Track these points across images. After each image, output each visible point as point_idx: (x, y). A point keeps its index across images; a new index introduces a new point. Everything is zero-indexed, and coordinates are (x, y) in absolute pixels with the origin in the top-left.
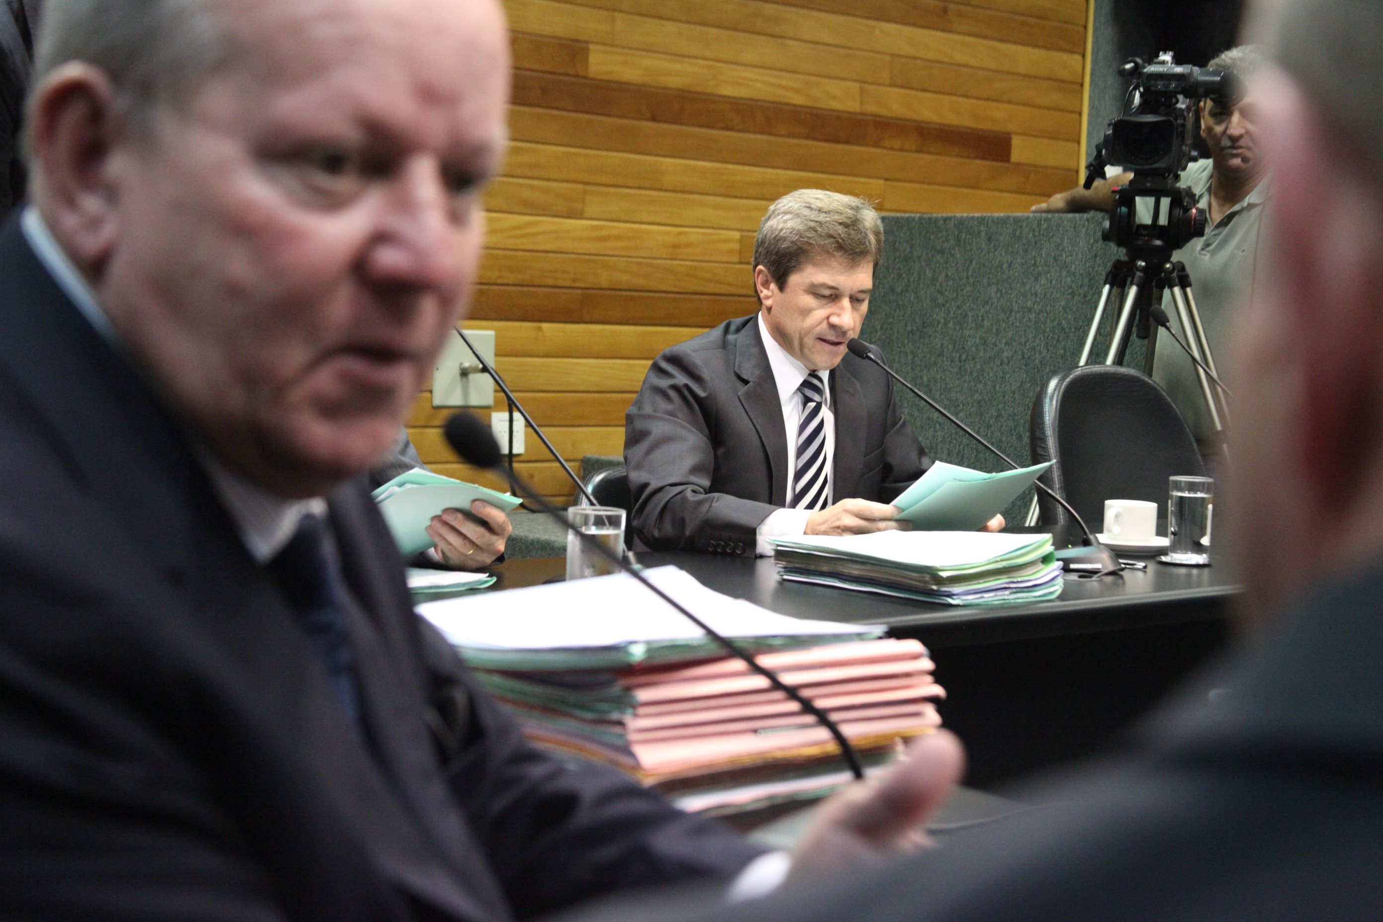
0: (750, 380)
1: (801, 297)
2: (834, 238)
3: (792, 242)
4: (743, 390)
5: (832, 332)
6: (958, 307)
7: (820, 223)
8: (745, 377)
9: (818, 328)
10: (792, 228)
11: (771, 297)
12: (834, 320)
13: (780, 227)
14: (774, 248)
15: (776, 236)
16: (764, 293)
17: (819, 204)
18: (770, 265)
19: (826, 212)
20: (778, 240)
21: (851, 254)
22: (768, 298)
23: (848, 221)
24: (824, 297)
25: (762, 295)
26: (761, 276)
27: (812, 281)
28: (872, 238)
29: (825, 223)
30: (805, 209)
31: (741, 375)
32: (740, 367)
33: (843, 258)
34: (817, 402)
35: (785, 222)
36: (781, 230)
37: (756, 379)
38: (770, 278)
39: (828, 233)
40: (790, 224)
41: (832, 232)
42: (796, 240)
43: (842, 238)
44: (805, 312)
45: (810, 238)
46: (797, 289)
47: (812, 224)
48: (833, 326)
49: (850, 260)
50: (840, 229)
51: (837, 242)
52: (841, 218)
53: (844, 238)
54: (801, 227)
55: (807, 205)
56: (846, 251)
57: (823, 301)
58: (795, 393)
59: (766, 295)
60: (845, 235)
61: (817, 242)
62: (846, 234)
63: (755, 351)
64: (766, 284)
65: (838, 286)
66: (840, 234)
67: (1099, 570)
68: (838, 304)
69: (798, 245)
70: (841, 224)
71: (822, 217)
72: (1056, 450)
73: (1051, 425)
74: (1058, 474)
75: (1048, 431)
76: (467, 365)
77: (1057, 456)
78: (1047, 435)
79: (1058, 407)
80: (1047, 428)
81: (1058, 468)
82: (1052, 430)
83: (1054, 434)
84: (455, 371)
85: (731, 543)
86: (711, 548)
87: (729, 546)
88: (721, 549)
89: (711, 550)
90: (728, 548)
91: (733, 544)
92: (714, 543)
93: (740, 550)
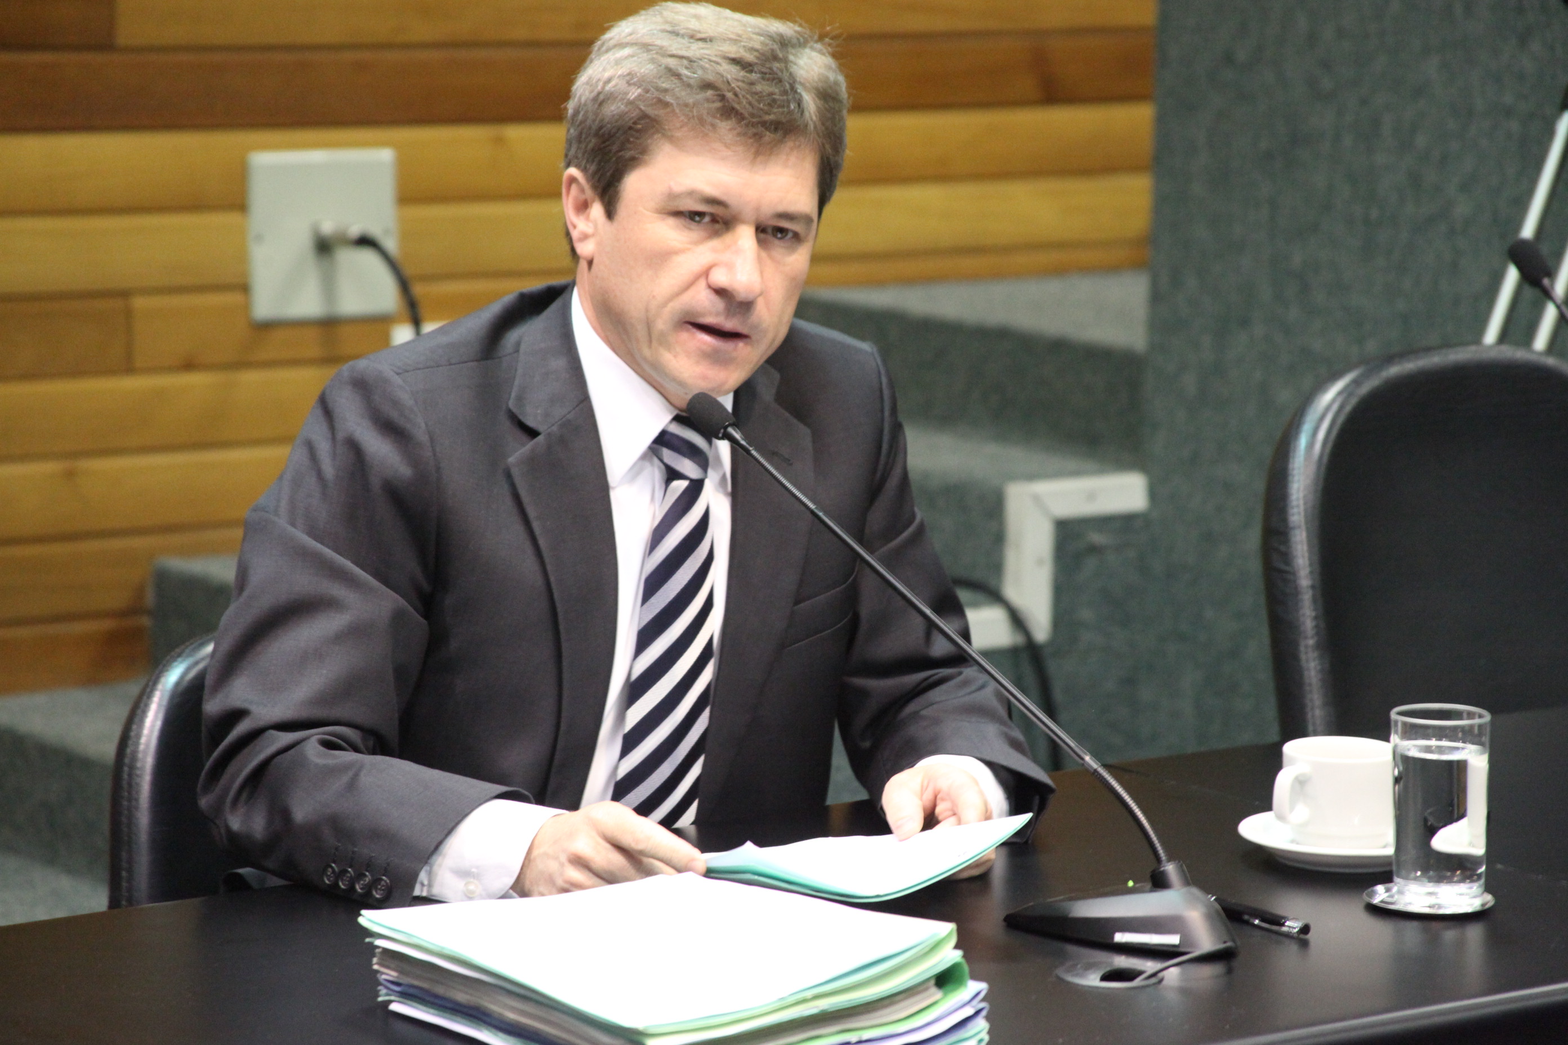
0: (541, 428)
1: (650, 225)
2: (716, 89)
3: (631, 103)
4: (521, 448)
5: (719, 306)
7: (690, 60)
8: (530, 422)
9: (688, 298)
10: (629, 74)
11: (593, 235)
12: (722, 276)
13: (606, 74)
14: (594, 121)
15: (599, 93)
16: (580, 225)
17: (694, 25)
18: (588, 161)
19: (703, 40)
20: (602, 103)
21: (753, 125)
22: (585, 237)
25: (575, 234)
26: (571, 189)
28: (810, 104)
30: (663, 36)
31: (521, 417)
32: (520, 399)
33: (735, 132)
34: (692, 480)
36: (608, 80)
37: (555, 428)
38: (589, 193)
39: (702, 80)
40: (626, 67)
41: (710, 77)
42: (636, 97)
43: (732, 90)
45: (666, 91)
46: (641, 209)
47: (672, 62)
48: (719, 292)
49: (750, 138)
50: (731, 72)
51: (722, 98)
52: (737, 50)
53: (737, 89)
55: (668, 27)
56: (740, 117)
57: (699, 232)
58: (644, 457)
59: (581, 233)
60: (740, 84)
61: (678, 98)
62: (743, 81)
63: (559, 363)
64: (582, 207)
65: (725, 197)
66: (728, 82)
67: (1178, 950)
68: (729, 239)
69: (640, 109)
71: (695, 50)
72: (1310, 559)
73: (1301, 502)
74: (1313, 614)
75: (1293, 515)
76: (328, 227)
77: (1311, 572)
78: (1291, 525)
79: (1325, 459)
80: (1293, 508)
81: (1314, 600)
82: (1302, 514)
83: (1307, 523)
84: (302, 241)
85: (367, 873)
86: (328, 880)
87: (363, 880)
88: (347, 883)
89: (327, 882)
90: (359, 883)
91: (372, 875)
92: (336, 869)
93: (382, 892)
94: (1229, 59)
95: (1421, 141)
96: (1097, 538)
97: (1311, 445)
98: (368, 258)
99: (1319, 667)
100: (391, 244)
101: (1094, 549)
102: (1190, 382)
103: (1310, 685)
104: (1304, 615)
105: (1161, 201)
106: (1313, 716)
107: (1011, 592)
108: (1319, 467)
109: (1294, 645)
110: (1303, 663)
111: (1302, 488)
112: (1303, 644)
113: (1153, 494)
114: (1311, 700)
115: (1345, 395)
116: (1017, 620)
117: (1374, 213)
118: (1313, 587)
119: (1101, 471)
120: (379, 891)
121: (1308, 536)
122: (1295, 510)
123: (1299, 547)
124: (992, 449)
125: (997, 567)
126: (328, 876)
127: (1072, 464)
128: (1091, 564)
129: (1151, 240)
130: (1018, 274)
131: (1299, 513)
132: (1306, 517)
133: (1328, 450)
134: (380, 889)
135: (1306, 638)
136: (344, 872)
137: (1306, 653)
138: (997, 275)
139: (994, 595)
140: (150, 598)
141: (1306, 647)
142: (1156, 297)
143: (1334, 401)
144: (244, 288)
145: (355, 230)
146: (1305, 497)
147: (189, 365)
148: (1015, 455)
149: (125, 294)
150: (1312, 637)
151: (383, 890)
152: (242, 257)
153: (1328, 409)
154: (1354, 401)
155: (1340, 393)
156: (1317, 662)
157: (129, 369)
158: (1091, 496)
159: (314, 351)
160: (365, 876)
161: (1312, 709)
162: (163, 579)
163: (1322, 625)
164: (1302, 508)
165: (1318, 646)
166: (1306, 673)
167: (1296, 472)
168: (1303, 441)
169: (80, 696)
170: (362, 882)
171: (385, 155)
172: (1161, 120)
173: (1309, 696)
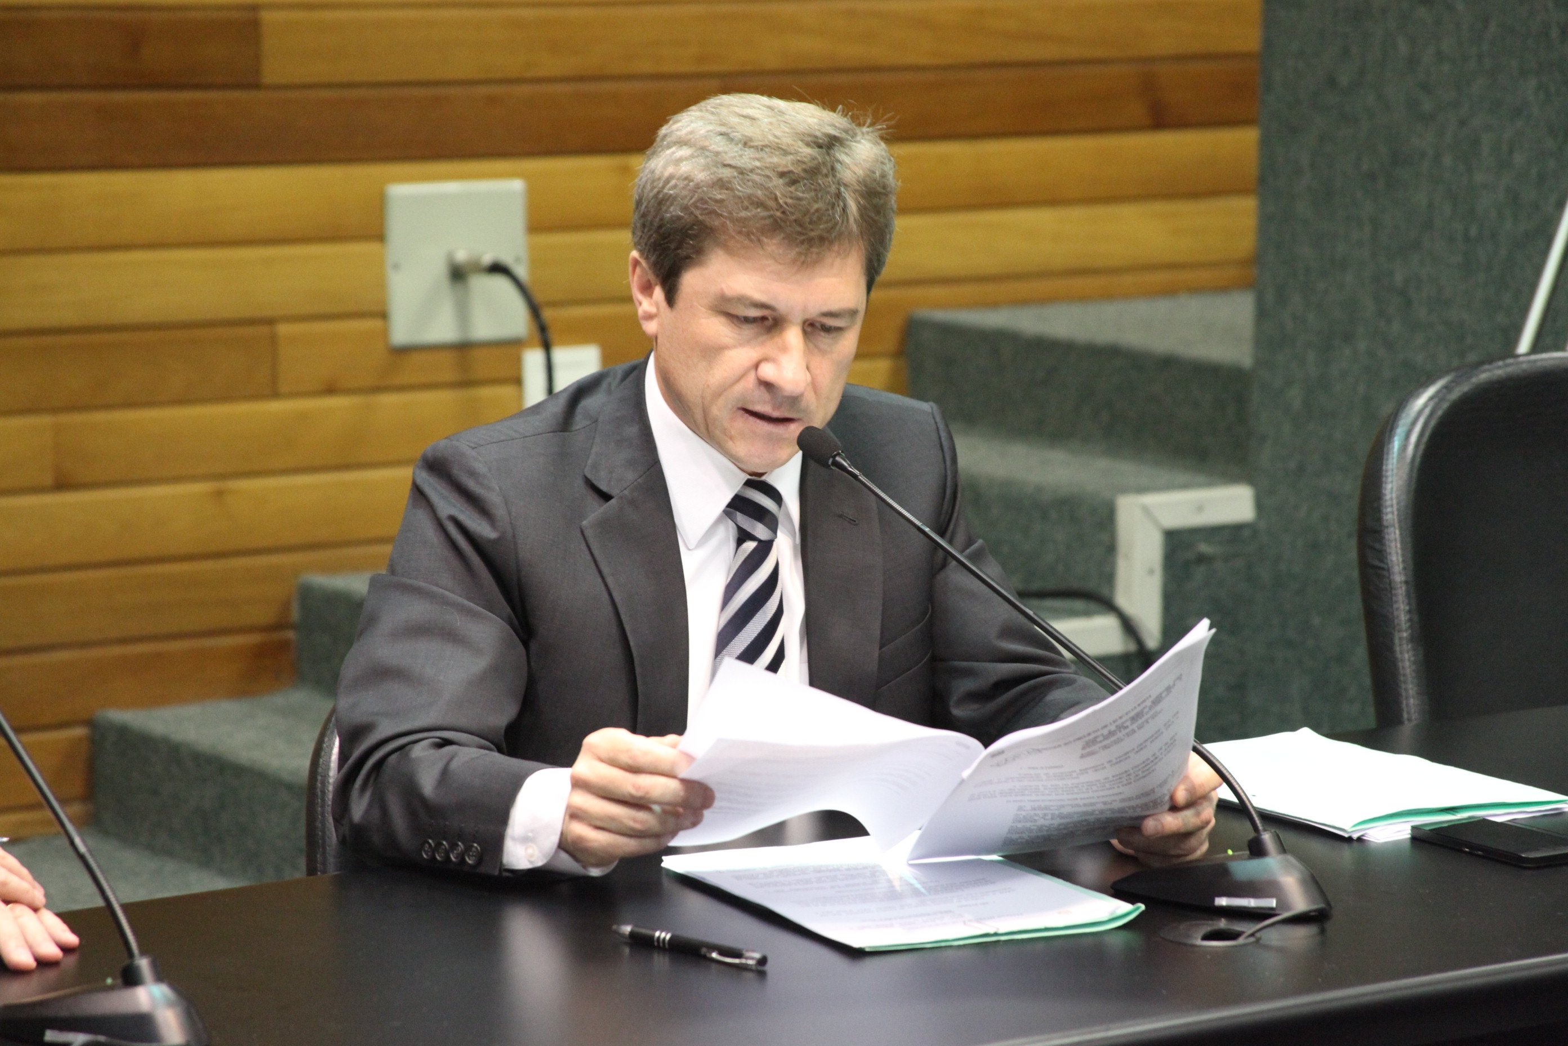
0: (614, 492)
1: (703, 321)
2: (765, 207)
4: (596, 511)
5: (766, 396)
6: (1462, 123)
7: (742, 172)
8: (603, 487)
9: (738, 388)
10: (687, 179)
11: (654, 315)
12: (767, 371)
13: (666, 174)
16: (643, 307)
17: (747, 130)
18: (650, 252)
19: (756, 148)
20: (662, 200)
22: (650, 317)
23: (797, 170)
24: (747, 320)
25: (640, 312)
26: (638, 270)
27: (722, 289)
28: (852, 204)
29: (752, 171)
30: (719, 138)
31: (596, 483)
32: (595, 467)
33: (782, 248)
35: (678, 161)
36: (667, 181)
37: (626, 492)
38: (652, 278)
40: (685, 168)
42: (691, 204)
43: (780, 208)
44: (711, 352)
45: (718, 202)
46: (695, 304)
47: (726, 173)
48: (768, 386)
50: (779, 188)
51: (771, 215)
52: (785, 163)
53: (785, 207)
54: (701, 176)
55: (723, 129)
56: (788, 235)
57: (748, 331)
58: (720, 519)
59: (645, 312)
60: (787, 200)
62: (790, 198)
63: (632, 430)
64: (647, 289)
65: (772, 303)
66: (776, 199)
67: (1273, 912)
68: (778, 340)
69: (695, 216)
70: (782, 175)
71: (746, 160)
72: (1403, 555)
73: (1395, 502)
74: (1407, 608)
75: (1387, 514)
76: (461, 256)
77: (1405, 569)
78: (1385, 523)
79: (1418, 460)
80: (1386, 507)
81: (1408, 595)
82: (1396, 513)
83: (1400, 522)
84: (439, 270)
85: (460, 843)
86: (427, 855)
87: (456, 850)
88: (443, 854)
89: (425, 856)
90: (453, 852)
91: (464, 845)
92: (433, 845)
93: (474, 858)
94: (1332, 82)
95: (1519, 159)
96: (1204, 548)
97: (1404, 448)
98: (500, 284)
99: (1412, 659)
100: (521, 271)
101: (1202, 559)
102: (1295, 395)
103: (1404, 675)
104: (1398, 609)
105: (1266, 220)
106: (1407, 705)
107: (1122, 600)
108: (1411, 470)
109: (1389, 637)
110: (1398, 655)
111: (1395, 489)
112: (1397, 637)
113: (1260, 505)
114: (1406, 690)
115: (1436, 400)
116: (1129, 627)
117: (1474, 231)
118: (1406, 582)
119: (1210, 485)
120: (471, 858)
121: (1401, 534)
122: (1389, 510)
123: (1393, 544)
124: (1103, 463)
125: (1109, 578)
126: (425, 851)
127: (1181, 477)
128: (1200, 573)
129: (1257, 259)
130: (1127, 295)
131: (1393, 513)
132: (1399, 515)
133: (1420, 452)
134: (473, 856)
135: (1400, 631)
136: (439, 844)
137: (1400, 645)
138: (1108, 296)
139: (1107, 605)
140: (295, 614)
141: (1400, 639)
142: (1262, 313)
143: (1425, 406)
144: (383, 315)
145: (487, 259)
146: (1398, 497)
147: (330, 390)
148: (1126, 469)
149: (270, 322)
150: (1406, 631)
151: (474, 856)
152: (381, 285)
153: (1420, 413)
154: (1445, 405)
155: (1431, 398)
156: (1411, 653)
157: (275, 394)
158: (1200, 509)
159: (448, 375)
160: (458, 845)
161: (1407, 698)
162: (307, 593)
163: (1416, 618)
164: (1395, 508)
165: (1412, 639)
166: (1400, 664)
167: (1389, 473)
168: (1396, 444)
169: (229, 707)
170: (455, 852)
171: (517, 186)
172: (1265, 143)
173: (1403, 686)
